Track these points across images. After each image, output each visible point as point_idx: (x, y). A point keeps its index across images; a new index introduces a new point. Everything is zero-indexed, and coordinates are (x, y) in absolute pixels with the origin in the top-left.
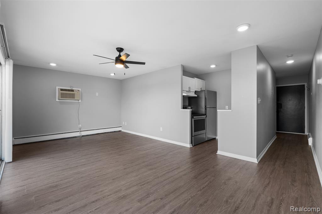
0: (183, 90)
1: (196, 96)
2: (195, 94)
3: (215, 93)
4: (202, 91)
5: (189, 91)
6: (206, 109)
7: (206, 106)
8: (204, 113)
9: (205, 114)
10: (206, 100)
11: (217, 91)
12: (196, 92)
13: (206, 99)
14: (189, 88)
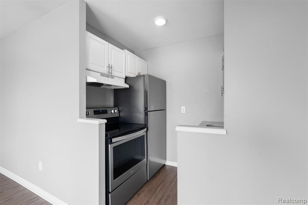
0: (90, 68)
1: (127, 86)
2: (125, 82)
3: (163, 83)
4: (139, 76)
5: (110, 75)
6: (146, 114)
7: (146, 109)
8: (142, 121)
9: (145, 126)
10: (147, 95)
11: (166, 81)
12: (127, 79)
13: (146, 93)
14: (110, 67)
